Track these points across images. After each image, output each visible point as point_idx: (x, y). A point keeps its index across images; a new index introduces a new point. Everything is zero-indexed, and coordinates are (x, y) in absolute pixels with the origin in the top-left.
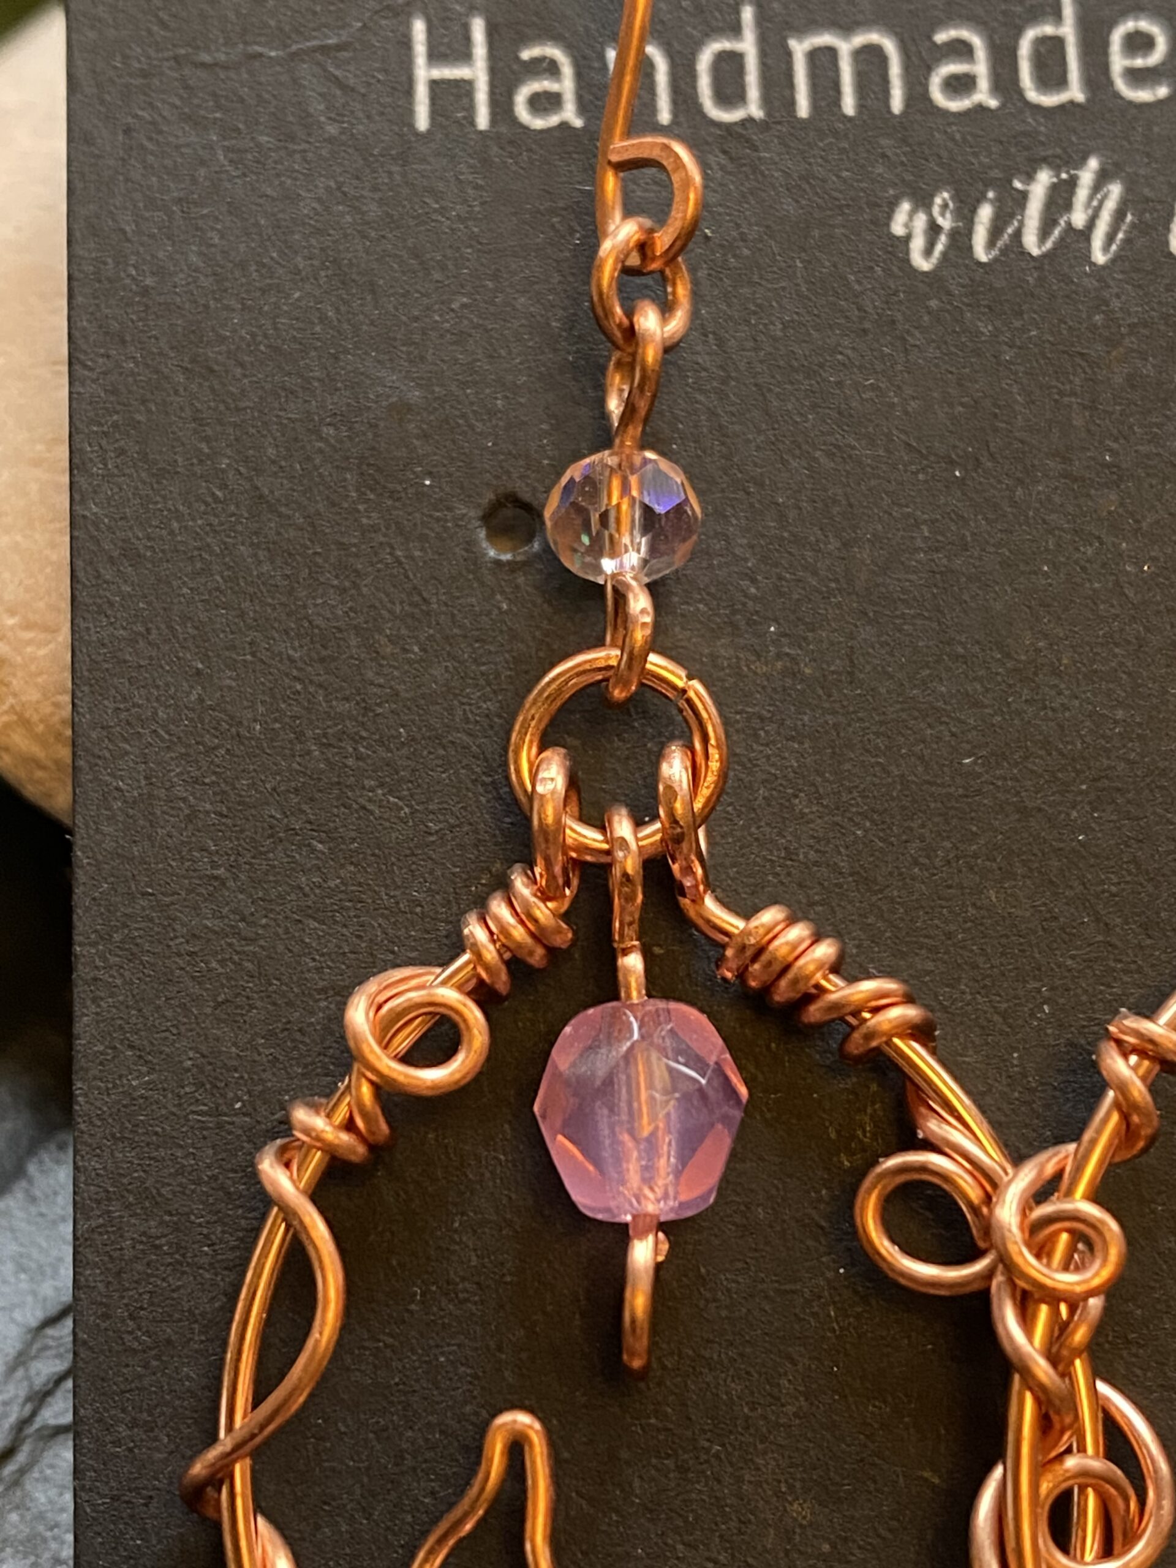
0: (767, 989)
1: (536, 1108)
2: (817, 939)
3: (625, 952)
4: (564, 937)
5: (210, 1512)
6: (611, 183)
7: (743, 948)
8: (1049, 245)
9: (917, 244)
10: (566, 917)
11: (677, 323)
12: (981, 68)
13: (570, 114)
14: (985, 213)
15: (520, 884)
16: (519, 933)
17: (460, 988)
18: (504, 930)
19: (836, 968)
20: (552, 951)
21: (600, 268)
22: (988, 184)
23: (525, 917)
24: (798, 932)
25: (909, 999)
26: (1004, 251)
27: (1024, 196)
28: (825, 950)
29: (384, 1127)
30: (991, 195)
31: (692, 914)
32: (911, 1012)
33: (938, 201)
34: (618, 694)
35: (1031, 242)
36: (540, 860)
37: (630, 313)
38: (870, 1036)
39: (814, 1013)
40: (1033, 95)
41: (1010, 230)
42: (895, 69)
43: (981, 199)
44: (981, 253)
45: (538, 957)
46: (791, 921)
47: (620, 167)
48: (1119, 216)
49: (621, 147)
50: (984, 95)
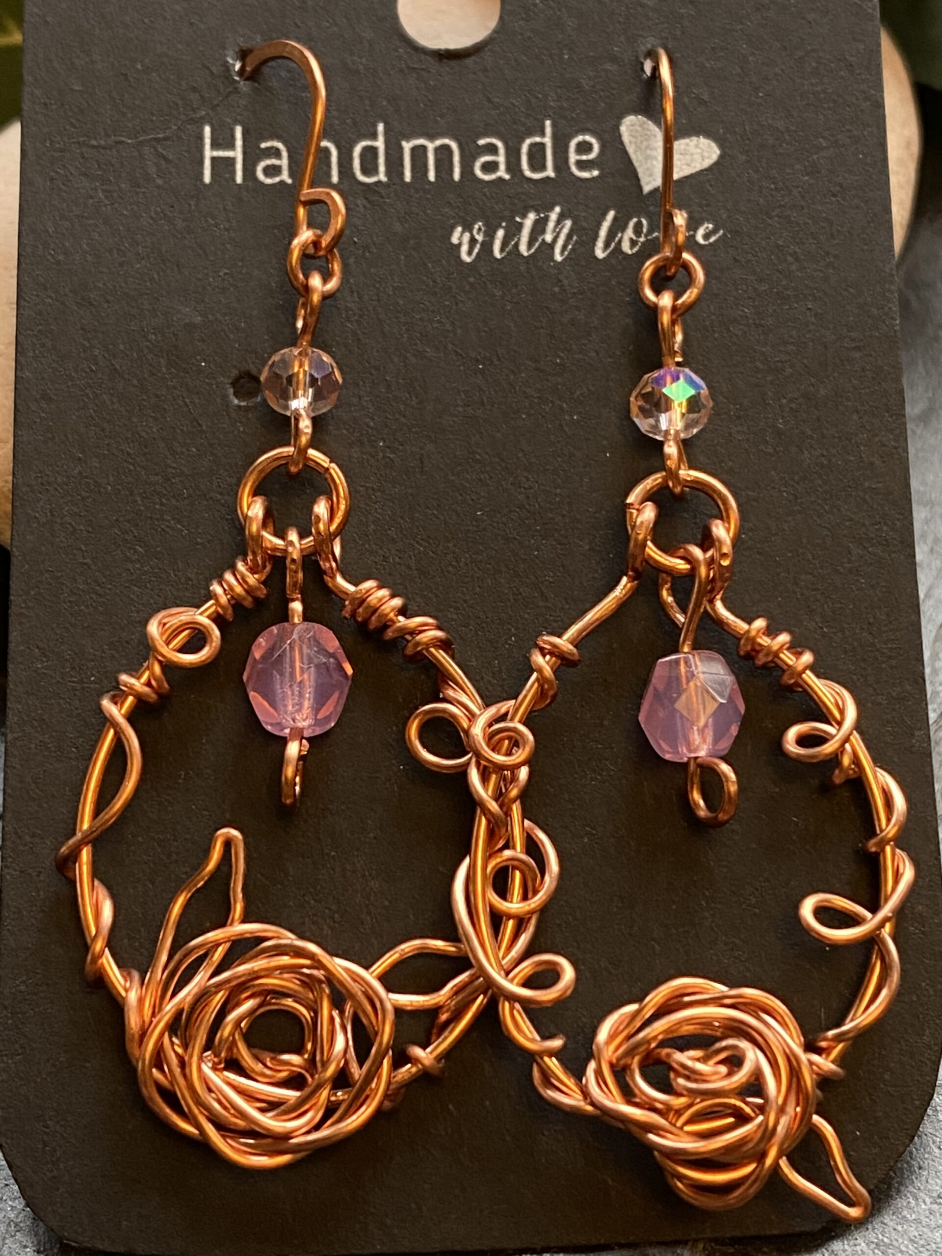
0: (366, 622)
1: (245, 678)
2: (393, 596)
3: (293, 600)
4: (263, 592)
5: (70, 875)
6: (301, 211)
7: (354, 599)
8: (532, 251)
9: (465, 248)
10: (264, 583)
11: (333, 284)
12: (501, 159)
13: (285, 177)
14: (500, 233)
15: (240, 566)
16: (239, 590)
17: (209, 617)
18: (231, 588)
19: (403, 611)
20: (256, 599)
21: (291, 253)
22: (503, 219)
23: (243, 581)
24: (384, 592)
25: (439, 628)
26: (509, 254)
27: (520, 226)
28: (397, 602)
29: (166, 685)
30: (504, 224)
31: (330, 585)
32: (439, 634)
33: (476, 227)
34: (293, 469)
35: (523, 249)
36: (250, 553)
37: (307, 277)
38: (418, 644)
39: (390, 634)
40: (528, 173)
41: (513, 243)
42: (456, 158)
43: (500, 226)
44: (497, 254)
45: (248, 602)
46: (380, 587)
47: (305, 204)
48: (569, 237)
49: (307, 192)
50: (502, 173)
